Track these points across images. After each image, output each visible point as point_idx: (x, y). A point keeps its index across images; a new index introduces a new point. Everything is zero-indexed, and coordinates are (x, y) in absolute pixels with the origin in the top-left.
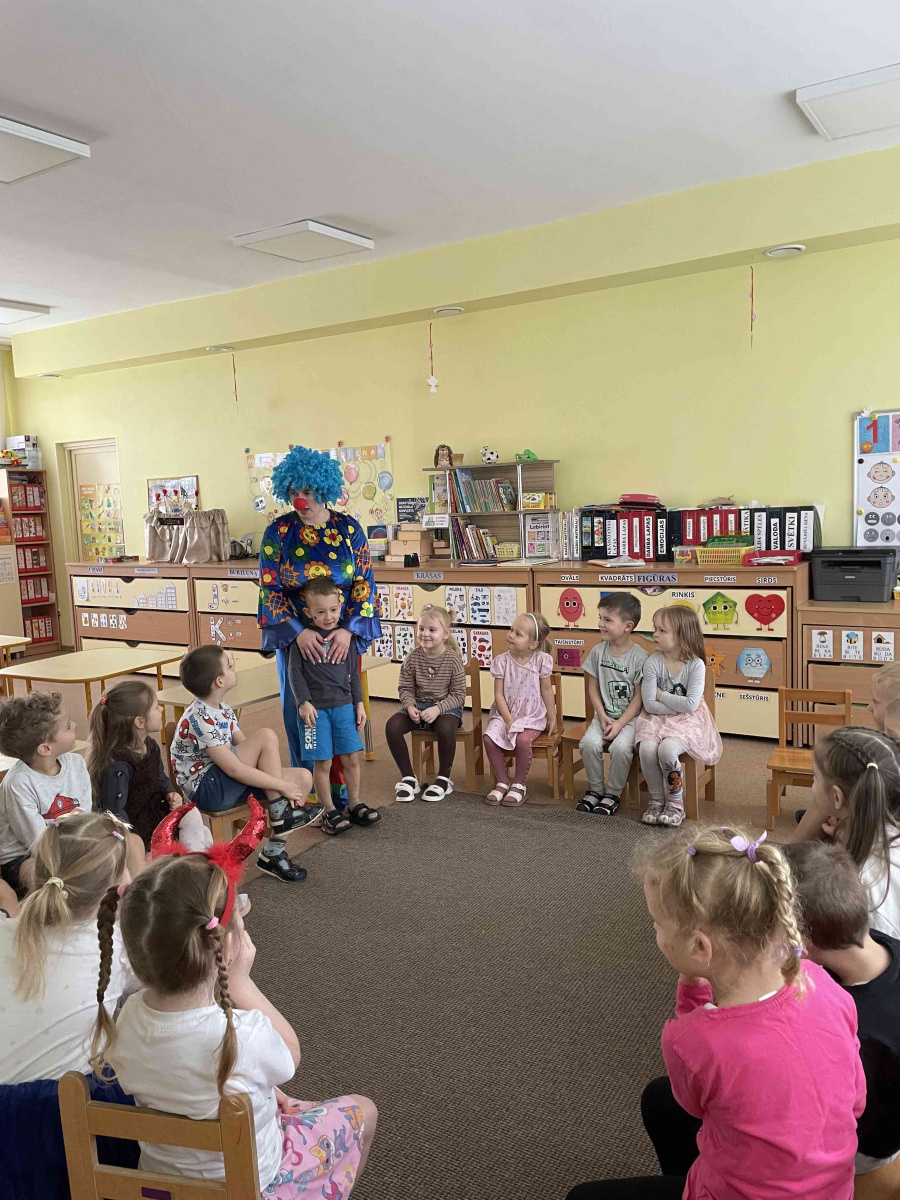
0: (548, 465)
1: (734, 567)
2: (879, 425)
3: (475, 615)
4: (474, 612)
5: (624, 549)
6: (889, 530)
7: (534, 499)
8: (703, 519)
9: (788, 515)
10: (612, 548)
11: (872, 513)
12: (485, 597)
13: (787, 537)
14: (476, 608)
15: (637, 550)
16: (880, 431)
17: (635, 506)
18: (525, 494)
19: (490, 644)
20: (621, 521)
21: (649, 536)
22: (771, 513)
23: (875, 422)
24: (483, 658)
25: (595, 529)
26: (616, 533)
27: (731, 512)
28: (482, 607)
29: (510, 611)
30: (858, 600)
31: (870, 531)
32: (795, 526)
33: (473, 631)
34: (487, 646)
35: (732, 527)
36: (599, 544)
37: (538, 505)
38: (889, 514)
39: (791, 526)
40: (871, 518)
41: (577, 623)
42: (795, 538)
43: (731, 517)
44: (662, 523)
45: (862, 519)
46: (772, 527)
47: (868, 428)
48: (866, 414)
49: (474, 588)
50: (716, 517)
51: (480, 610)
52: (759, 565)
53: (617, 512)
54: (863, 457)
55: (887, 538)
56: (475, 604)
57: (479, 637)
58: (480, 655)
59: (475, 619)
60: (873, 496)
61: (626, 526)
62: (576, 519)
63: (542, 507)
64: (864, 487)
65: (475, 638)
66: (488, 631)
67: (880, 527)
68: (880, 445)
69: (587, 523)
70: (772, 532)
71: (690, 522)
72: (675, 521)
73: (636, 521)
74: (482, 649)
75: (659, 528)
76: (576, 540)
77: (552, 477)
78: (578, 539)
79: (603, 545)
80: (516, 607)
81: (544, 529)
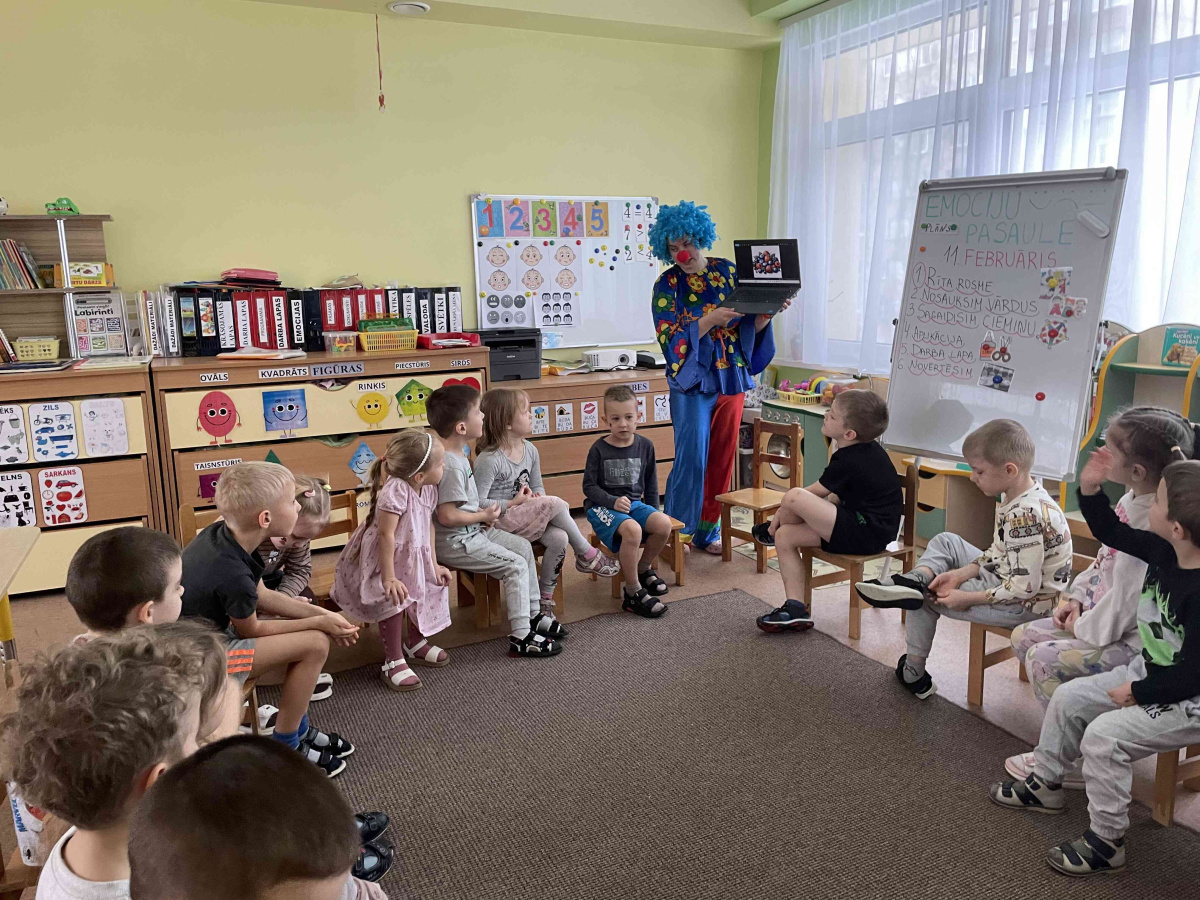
0: (95, 222)
1: (411, 352)
2: (494, 209)
3: (43, 447)
4: (41, 442)
5: (245, 338)
6: (507, 312)
7: (88, 272)
8: (346, 300)
9: (437, 296)
10: (228, 339)
11: (493, 296)
12: (63, 417)
13: (437, 319)
14: (44, 436)
15: (264, 339)
16: (495, 216)
17: (249, 286)
18: (72, 264)
19: (80, 487)
20: (239, 303)
21: (280, 321)
22: (421, 294)
23: (490, 206)
24: (67, 511)
25: (202, 313)
26: (230, 320)
27: (379, 292)
28: (56, 433)
29: (115, 434)
30: (518, 378)
31: (492, 313)
32: (444, 308)
33: (42, 474)
34: (74, 491)
35: (379, 309)
36: (208, 332)
37: (98, 279)
38: (507, 296)
39: (441, 308)
40: (492, 300)
41: (228, 437)
42: (445, 320)
43: (378, 298)
44: (297, 305)
45: (485, 300)
46: (422, 309)
47: (485, 211)
48: (481, 198)
49: (41, 406)
50: (362, 298)
51: (54, 439)
52: (444, 347)
53: (230, 291)
54: (482, 240)
55: (507, 320)
56: (44, 430)
57: (55, 480)
58: (61, 508)
59: (45, 453)
60: (493, 280)
61: (247, 309)
62: (169, 300)
63: (104, 284)
64: (484, 271)
65: (48, 483)
66: (76, 468)
67: (500, 309)
68: (496, 229)
69: (187, 305)
70: (422, 314)
71: (330, 305)
72: (313, 301)
73: (260, 303)
74: (66, 497)
75: (293, 311)
76: (171, 328)
77: (102, 241)
78: (175, 328)
79: (214, 334)
80: (124, 428)
81: (101, 316)
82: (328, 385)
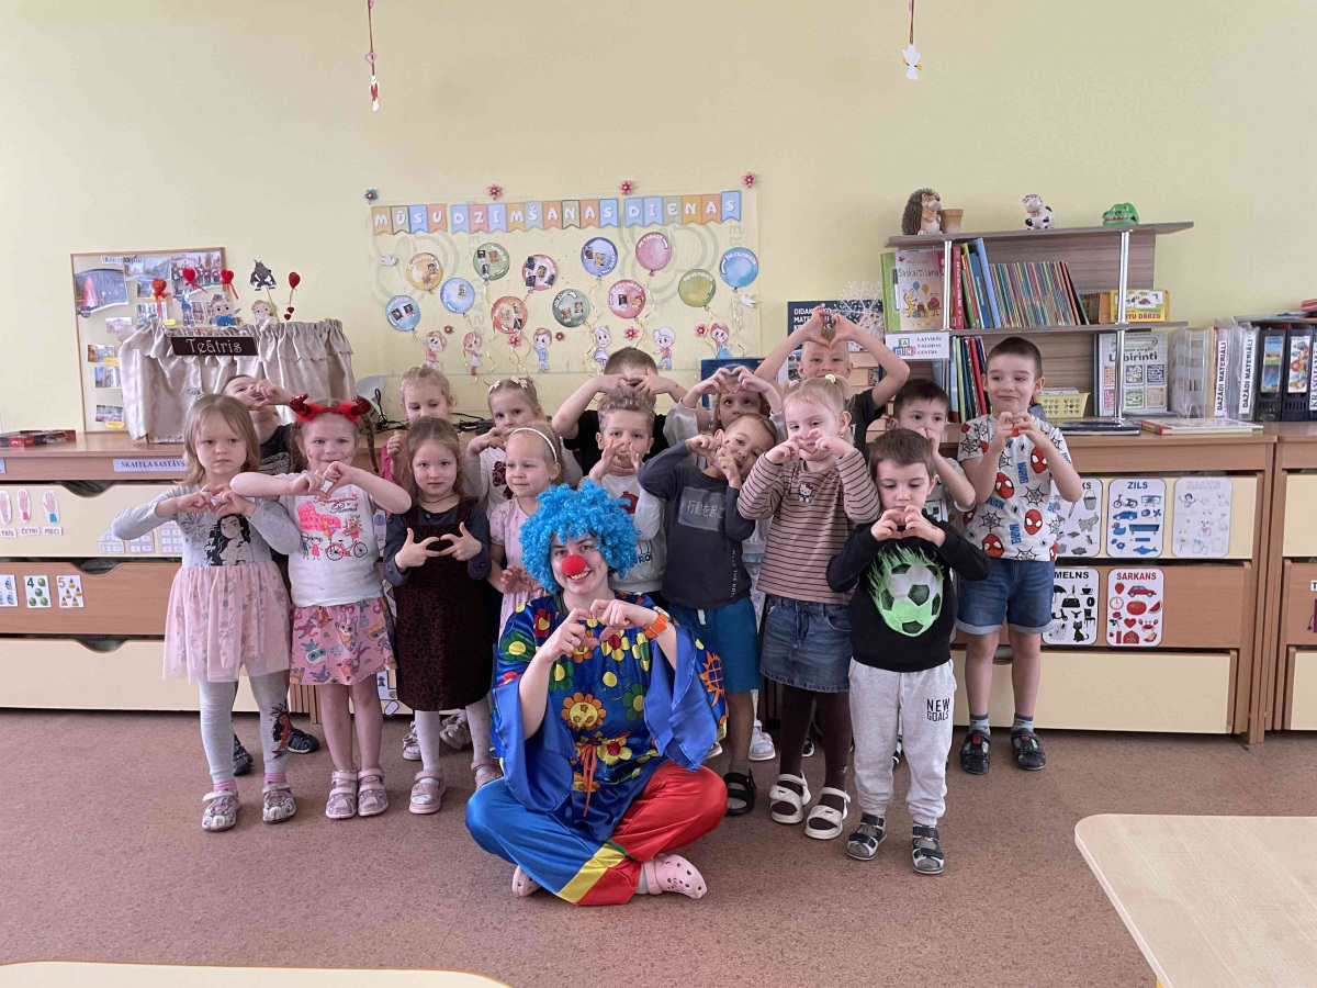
3: (1120, 539)
4: (1119, 531)
7: (1145, 302)
12: (1150, 499)
14: (1124, 523)
19: (1159, 597)
24: (1137, 628)
25: (1293, 359)
28: (1140, 520)
29: (1214, 528)
33: (1114, 575)
34: (1150, 602)
36: (1296, 386)
37: (1152, 312)
49: (1125, 482)
51: (1134, 528)
56: (1125, 515)
57: (1129, 584)
58: (1130, 623)
59: (1121, 546)
62: (1250, 338)
63: (1163, 318)
65: (1119, 588)
66: (1158, 571)
69: (1273, 347)
74: (1137, 609)
76: (1246, 381)
77: (1152, 261)
78: (1251, 380)
79: (1304, 390)
80: (1227, 520)
81: (1142, 362)
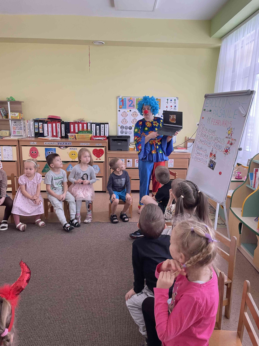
0: (19, 103)
2: (124, 100)
5: (50, 134)
6: (126, 131)
7: (15, 115)
8: (76, 125)
9: (102, 125)
10: (46, 134)
11: (122, 126)
13: (101, 132)
15: (55, 134)
16: (124, 102)
17: (53, 120)
18: (12, 113)
20: (49, 124)
21: (59, 130)
22: (97, 124)
25: (40, 127)
26: (47, 128)
27: (85, 123)
29: (10, 155)
30: (121, 150)
31: (122, 131)
32: (104, 129)
35: (85, 128)
37: (17, 117)
38: (126, 126)
39: (102, 129)
42: (103, 132)
43: (85, 125)
44: (63, 126)
45: (120, 127)
46: (97, 129)
47: (121, 101)
48: (120, 97)
50: (80, 125)
53: (47, 121)
54: (120, 109)
55: (126, 133)
60: (122, 121)
61: (51, 126)
62: (32, 123)
64: (120, 118)
67: (124, 130)
68: (124, 106)
69: (36, 124)
71: (72, 126)
72: (68, 125)
73: (54, 125)
77: (21, 107)
78: (33, 130)
79: (42, 132)
80: (12, 154)
81: (19, 126)
82: (62, 148)
